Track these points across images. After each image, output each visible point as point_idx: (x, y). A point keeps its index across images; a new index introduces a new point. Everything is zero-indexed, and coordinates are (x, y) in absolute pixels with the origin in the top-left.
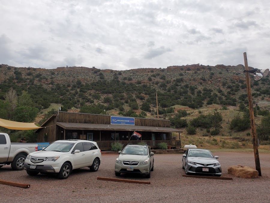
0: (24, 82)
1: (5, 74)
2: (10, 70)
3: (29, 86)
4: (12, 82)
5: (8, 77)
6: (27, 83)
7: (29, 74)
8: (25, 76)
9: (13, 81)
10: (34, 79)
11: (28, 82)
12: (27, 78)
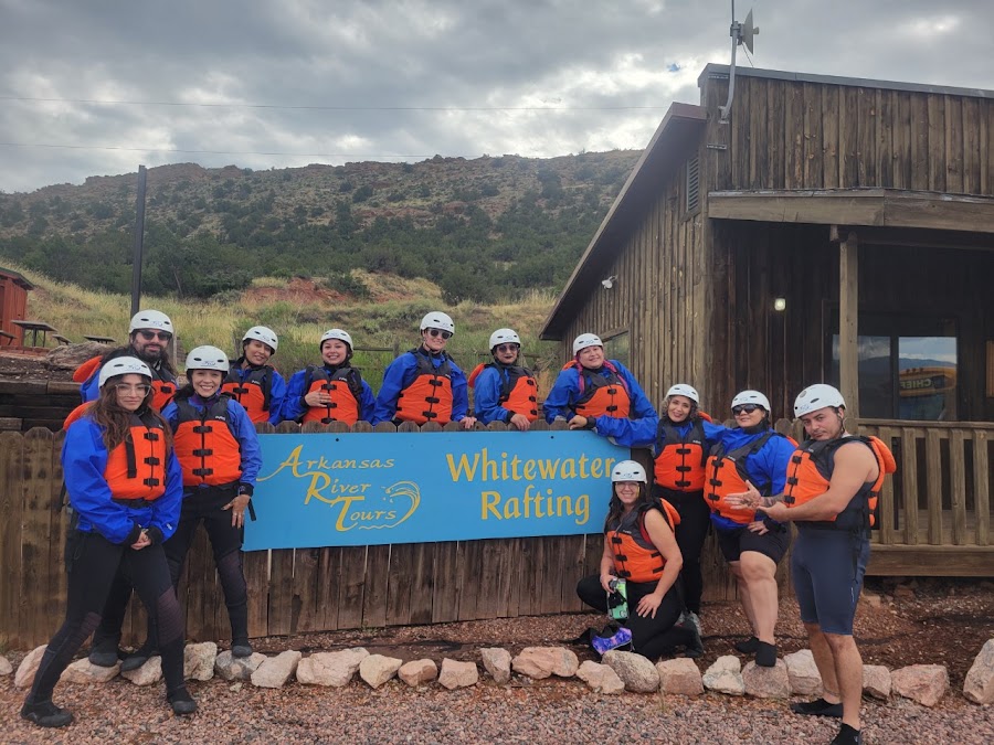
0: (568, 204)
1: (514, 185)
2: (527, 172)
3: (582, 215)
4: (534, 206)
5: (520, 195)
6: (578, 204)
7: (582, 177)
8: (571, 182)
9: (536, 204)
10: (598, 191)
11: (580, 204)
12: (578, 189)
